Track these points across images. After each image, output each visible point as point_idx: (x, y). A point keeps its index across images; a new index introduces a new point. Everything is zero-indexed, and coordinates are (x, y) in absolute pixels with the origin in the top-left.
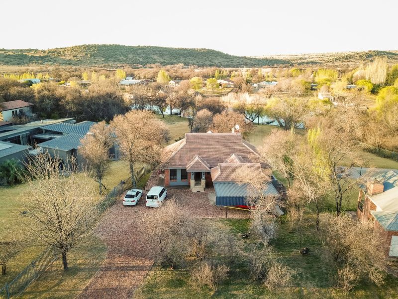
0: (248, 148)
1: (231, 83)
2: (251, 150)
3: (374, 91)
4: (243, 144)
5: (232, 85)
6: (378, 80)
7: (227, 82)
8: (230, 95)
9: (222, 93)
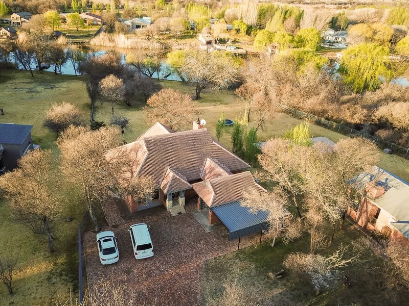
0: (221, 147)
1: (98, 19)
2: (224, 149)
3: (248, 32)
4: (214, 142)
5: (100, 21)
6: (250, 20)
7: (92, 18)
8: (102, 35)
9: (89, 32)
